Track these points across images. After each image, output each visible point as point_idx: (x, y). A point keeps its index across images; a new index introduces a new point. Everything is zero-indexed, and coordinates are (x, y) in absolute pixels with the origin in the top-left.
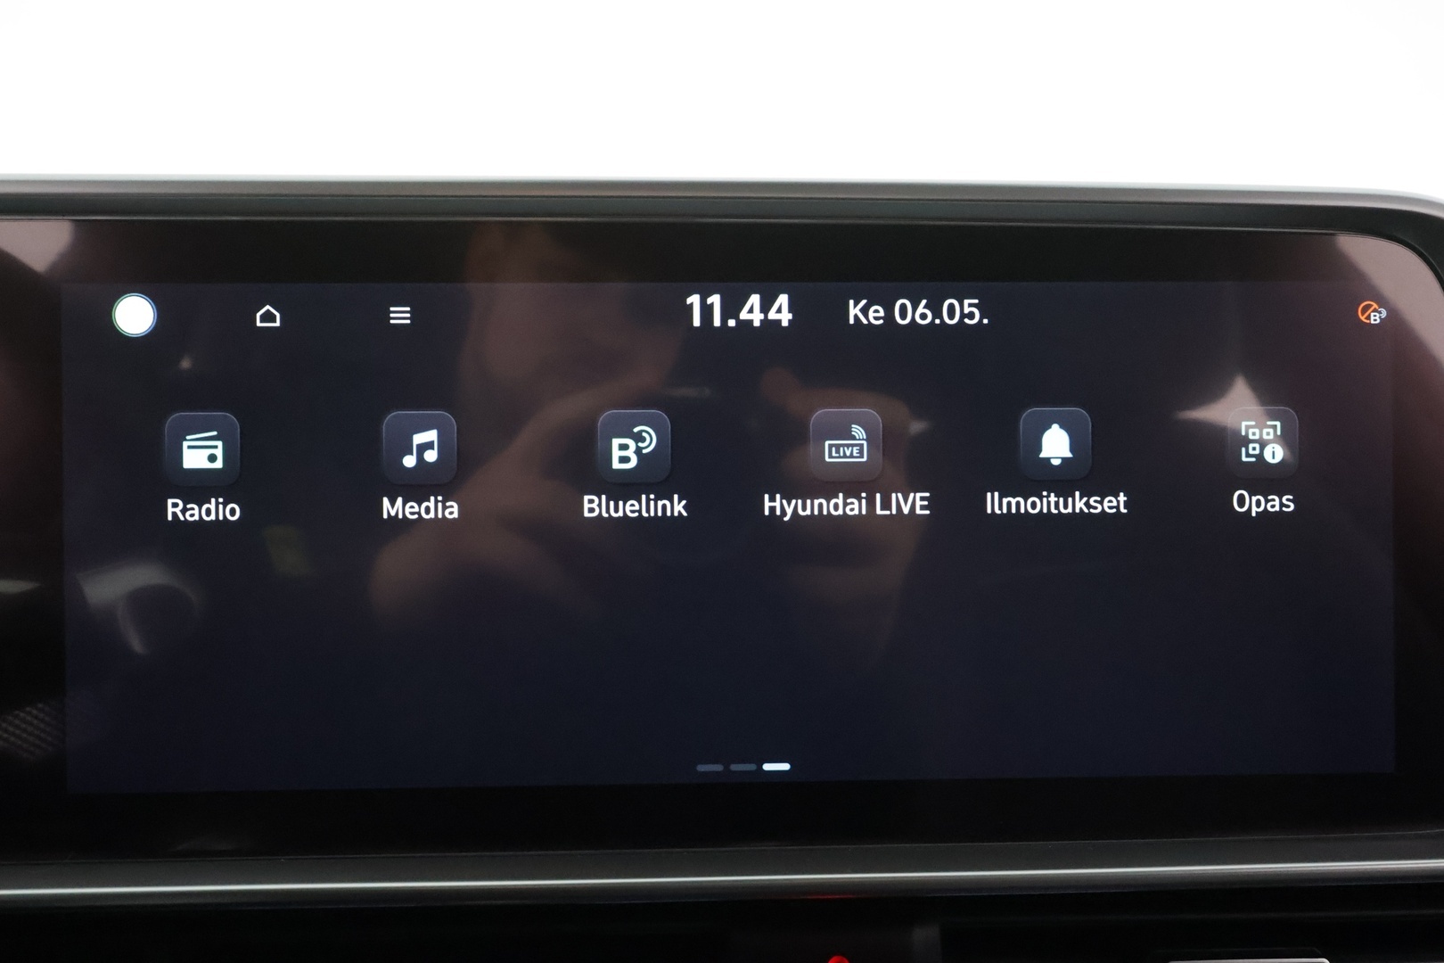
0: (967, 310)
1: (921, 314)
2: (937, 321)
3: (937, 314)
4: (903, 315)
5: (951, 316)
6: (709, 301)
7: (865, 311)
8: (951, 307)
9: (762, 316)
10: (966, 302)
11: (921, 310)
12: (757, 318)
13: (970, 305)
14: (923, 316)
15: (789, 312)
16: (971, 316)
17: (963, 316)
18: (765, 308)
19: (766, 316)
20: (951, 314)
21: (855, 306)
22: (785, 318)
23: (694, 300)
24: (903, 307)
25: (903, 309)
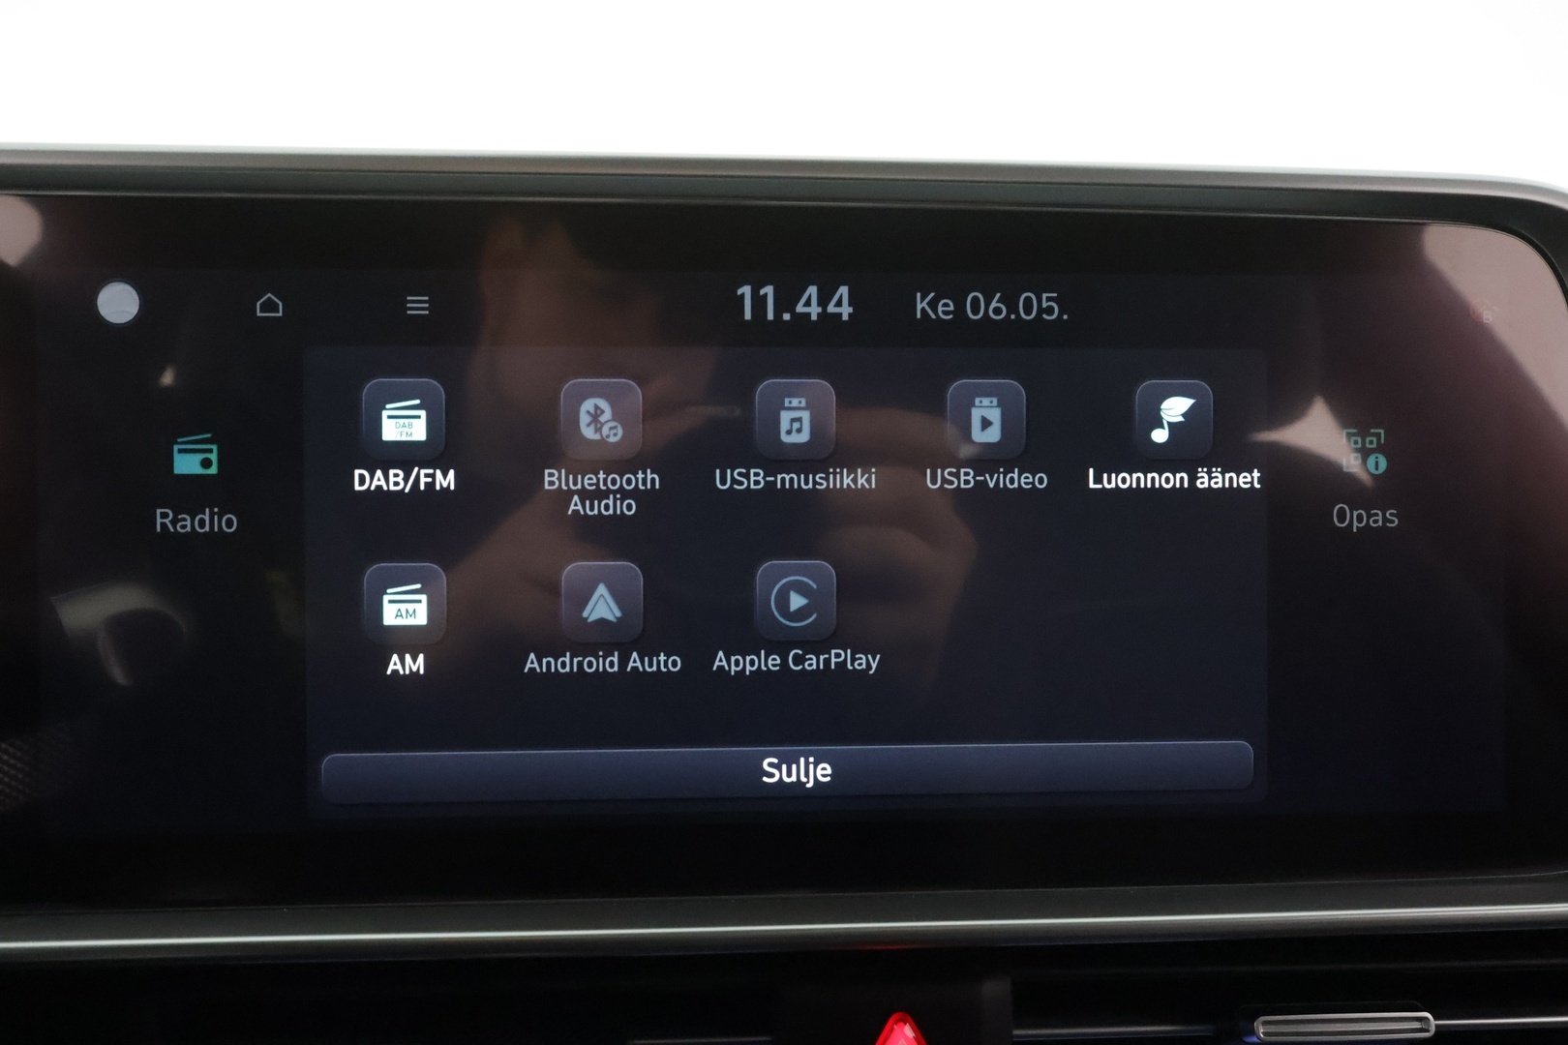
0: (1045, 305)
1: (995, 308)
2: (1013, 317)
3: (1012, 308)
4: (975, 310)
5: (1028, 312)
6: (762, 292)
7: (933, 305)
8: (1028, 300)
9: (820, 310)
10: (1044, 296)
11: (994, 304)
12: (814, 311)
13: (1049, 299)
14: (997, 311)
15: (849, 306)
16: (1050, 311)
17: (1041, 311)
18: (823, 302)
19: (826, 309)
20: (1028, 310)
21: (923, 299)
22: (846, 311)
23: (746, 290)
24: (976, 300)
25: (975, 302)
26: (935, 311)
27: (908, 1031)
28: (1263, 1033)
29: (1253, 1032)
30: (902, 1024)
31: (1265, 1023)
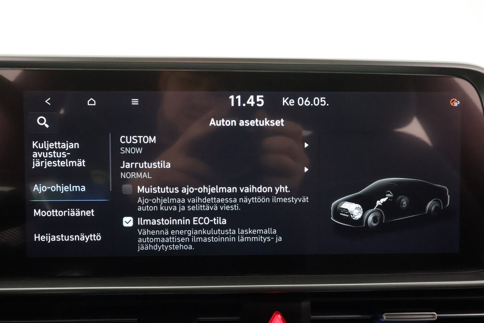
0: (321, 101)
2: (312, 105)
3: (312, 102)
5: (316, 103)
6: (237, 98)
7: (288, 101)
8: (316, 100)
9: (254, 103)
10: (321, 98)
14: (307, 103)
16: (323, 103)
21: (285, 100)
23: (232, 97)
24: (301, 100)
26: (288, 103)
27: (279, 316)
28: (385, 318)
29: (382, 318)
30: (277, 314)
31: (386, 315)
